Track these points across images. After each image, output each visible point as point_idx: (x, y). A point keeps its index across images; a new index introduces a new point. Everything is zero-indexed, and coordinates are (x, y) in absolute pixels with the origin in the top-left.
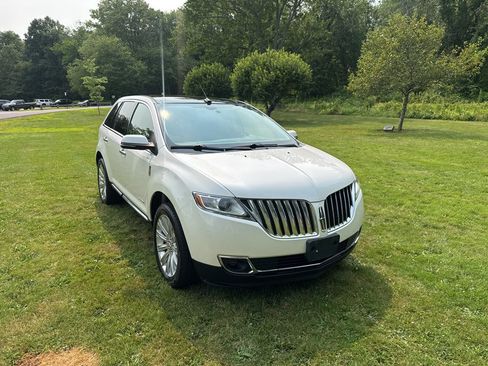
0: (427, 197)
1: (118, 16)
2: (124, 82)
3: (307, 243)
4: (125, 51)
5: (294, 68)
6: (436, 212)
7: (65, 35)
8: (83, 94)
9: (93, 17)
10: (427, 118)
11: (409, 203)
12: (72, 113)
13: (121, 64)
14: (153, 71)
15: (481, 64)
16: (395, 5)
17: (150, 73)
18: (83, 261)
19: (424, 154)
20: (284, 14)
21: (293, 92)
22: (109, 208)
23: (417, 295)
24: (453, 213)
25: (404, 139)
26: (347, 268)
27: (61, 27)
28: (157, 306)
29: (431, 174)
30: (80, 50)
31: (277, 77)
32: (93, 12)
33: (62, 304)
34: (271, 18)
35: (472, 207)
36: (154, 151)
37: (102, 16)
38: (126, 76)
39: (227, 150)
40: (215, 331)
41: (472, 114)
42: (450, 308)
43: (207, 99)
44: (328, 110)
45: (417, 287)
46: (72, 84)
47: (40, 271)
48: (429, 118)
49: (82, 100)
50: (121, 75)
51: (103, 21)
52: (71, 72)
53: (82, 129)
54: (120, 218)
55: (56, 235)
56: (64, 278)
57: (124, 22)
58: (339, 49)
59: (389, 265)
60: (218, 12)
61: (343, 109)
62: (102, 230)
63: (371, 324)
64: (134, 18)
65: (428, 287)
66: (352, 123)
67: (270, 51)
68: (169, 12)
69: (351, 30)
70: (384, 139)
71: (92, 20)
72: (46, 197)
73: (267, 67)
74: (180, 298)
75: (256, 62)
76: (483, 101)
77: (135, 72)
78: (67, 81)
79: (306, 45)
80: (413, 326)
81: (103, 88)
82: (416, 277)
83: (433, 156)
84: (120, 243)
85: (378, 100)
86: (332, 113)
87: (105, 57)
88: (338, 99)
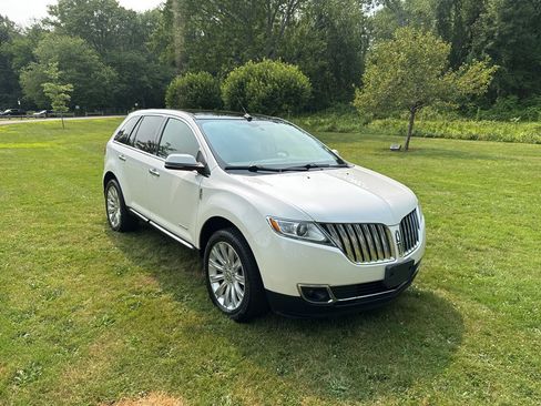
0: (459, 218)
1: (83, 14)
2: (91, 91)
3: (386, 269)
4: (91, 55)
5: (293, 81)
6: (474, 234)
7: (16, 33)
8: (39, 104)
9: (51, 13)
10: (429, 136)
11: (445, 226)
12: (30, 125)
13: (87, 70)
14: (125, 79)
15: (489, 83)
16: (391, 16)
17: (121, 81)
18: (120, 297)
19: (440, 174)
20: (277, 21)
21: (285, 106)
22: (124, 237)
23: (486, 318)
24: (490, 235)
25: (414, 158)
26: (409, 294)
27: (12, 25)
28: (226, 342)
29: (454, 195)
30: (36, 51)
31: (275, 90)
32: (51, 8)
33: (117, 345)
34: (263, 25)
35: (506, 228)
36: (204, 172)
37: (62, 13)
38: (93, 83)
39: (283, 171)
40: (299, 366)
41: (474, 133)
42: (522, 329)
43: (247, 115)
44: (326, 127)
45: (483, 311)
46: (25, 91)
47: (74, 310)
48: (432, 137)
49: (38, 110)
50: (86, 83)
51: (63, 19)
52: (25, 77)
53: (48, 145)
54: (142, 247)
55: (75, 269)
56: (107, 317)
57: (89, 21)
58: (332, 61)
59: (448, 289)
60: (202, 15)
61: (341, 126)
62: (126, 262)
63: (454, 350)
64: (101, 16)
65: (494, 310)
66: (352, 141)
67: (266, 62)
68: (143, 12)
69: (345, 41)
70: (394, 159)
71: (50, 17)
72: (43, 225)
73: (263, 78)
74: (248, 333)
75: (250, 72)
76: (480, 119)
77: (104, 79)
78: (19, 88)
79: (299, 55)
80: (495, 349)
81: (68, 96)
82: (479, 301)
83: (450, 177)
84: (155, 275)
85: (375, 117)
86: (330, 130)
87: (68, 60)
88: (334, 116)
